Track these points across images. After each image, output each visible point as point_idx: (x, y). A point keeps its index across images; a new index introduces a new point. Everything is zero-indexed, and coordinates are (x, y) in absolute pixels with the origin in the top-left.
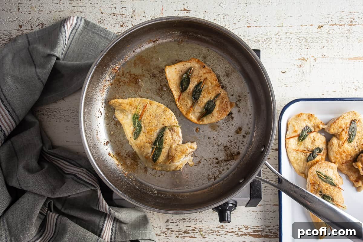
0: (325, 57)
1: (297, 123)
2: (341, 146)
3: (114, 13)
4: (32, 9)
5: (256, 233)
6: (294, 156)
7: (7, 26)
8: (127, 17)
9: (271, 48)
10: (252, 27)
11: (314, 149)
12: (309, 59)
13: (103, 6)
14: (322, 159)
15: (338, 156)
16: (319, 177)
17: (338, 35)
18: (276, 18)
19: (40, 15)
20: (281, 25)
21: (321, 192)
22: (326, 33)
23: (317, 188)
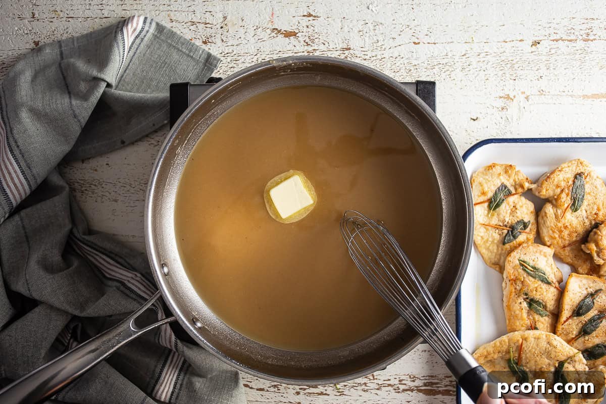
0: (544, 93)
1: (487, 179)
2: (560, 218)
3: (192, 21)
4: (55, 14)
5: (429, 388)
6: (482, 234)
7: (13, 42)
8: (214, 27)
9: (454, 79)
10: (421, 43)
11: (514, 222)
12: (517, 96)
13: (174, 9)
14: (528, 239)
15: (555, 234)
16: (523, 269)
17: (566, 56)
18: (461, 28)
19: (69, 24)
20: (471, 41)
21: (526, 294)
22: (546, 54)
23: (520, 288)
